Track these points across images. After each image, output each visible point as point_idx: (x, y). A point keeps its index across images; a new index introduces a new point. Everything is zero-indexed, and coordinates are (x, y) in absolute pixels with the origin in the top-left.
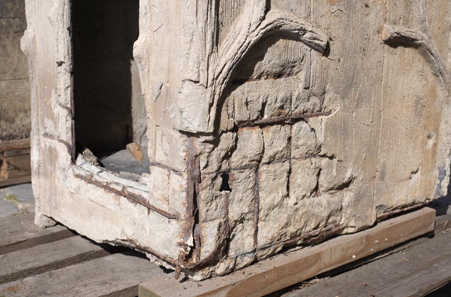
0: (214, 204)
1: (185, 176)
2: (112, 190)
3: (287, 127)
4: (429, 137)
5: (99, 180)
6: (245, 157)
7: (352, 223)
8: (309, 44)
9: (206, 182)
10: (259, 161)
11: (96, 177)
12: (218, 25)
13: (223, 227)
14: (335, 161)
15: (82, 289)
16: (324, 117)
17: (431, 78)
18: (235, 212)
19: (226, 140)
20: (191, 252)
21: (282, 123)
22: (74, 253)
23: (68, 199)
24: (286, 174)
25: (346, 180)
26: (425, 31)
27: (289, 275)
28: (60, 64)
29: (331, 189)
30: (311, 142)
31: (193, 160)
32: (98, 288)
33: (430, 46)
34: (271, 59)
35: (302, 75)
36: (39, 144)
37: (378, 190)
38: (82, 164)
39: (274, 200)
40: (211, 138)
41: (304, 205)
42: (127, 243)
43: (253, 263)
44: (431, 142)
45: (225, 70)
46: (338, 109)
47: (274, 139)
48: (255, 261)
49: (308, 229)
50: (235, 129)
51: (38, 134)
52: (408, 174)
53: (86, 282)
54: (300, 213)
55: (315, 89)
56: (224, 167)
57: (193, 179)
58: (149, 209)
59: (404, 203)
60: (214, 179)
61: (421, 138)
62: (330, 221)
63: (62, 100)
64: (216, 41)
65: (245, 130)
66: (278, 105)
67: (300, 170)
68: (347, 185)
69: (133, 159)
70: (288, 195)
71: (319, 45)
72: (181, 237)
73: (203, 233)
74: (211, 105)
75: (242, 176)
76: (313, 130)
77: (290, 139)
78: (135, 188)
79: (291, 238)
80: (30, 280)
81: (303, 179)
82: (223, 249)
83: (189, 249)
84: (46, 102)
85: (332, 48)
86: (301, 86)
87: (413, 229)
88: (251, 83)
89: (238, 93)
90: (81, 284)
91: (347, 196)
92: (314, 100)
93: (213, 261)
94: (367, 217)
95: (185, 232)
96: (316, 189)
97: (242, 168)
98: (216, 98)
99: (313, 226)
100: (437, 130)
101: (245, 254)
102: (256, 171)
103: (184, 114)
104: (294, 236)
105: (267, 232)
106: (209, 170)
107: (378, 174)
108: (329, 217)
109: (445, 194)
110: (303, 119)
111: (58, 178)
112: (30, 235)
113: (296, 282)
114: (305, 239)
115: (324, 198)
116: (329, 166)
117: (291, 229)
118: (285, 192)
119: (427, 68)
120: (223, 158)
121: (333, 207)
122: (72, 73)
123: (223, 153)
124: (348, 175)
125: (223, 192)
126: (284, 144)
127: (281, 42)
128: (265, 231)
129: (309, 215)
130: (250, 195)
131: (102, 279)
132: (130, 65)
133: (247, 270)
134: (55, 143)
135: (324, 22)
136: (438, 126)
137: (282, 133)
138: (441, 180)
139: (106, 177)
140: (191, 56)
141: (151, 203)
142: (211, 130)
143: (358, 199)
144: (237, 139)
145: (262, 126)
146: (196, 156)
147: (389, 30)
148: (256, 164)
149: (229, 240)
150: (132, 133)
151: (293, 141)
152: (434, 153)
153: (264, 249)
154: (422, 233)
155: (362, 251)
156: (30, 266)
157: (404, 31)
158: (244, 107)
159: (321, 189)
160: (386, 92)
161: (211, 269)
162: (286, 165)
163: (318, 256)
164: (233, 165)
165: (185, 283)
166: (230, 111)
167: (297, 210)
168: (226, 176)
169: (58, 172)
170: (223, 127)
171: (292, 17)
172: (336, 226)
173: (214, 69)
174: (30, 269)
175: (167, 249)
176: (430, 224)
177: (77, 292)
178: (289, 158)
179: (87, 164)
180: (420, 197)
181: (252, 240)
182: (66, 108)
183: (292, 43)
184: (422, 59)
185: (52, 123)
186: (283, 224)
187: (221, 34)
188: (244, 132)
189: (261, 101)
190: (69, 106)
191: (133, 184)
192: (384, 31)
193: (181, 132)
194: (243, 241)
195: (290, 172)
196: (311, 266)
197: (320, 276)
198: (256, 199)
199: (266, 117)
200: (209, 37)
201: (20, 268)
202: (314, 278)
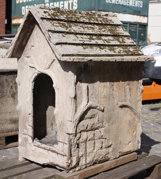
0: (75, 152)
1: (68, 145)
2: (46, 149)
3: (94, 131)
4: (134, 132)
5: (42, 146)
6: (83, 139)
7: (112, 157)
8: (99, 110)
9: (73, 146)
10: (86, 140)
11: (40, 146)
12: (76, 107)
13: (77, 158)
14: (107, 140)
15: (39, 176)
16: (103, 128)
17: (133, 115)
18: (80, 154)
19: (78, 135)
20: (70, 164)
21: (92, 130)
22: (33, 168)
23: (32, 152)
24: (93, 144)
25: (110, 145)
26: (131, 103)
27: (95, 171)
28: (30, 114)
29: (106, 147)
30: (100, 135)
31: (70, 141)
32: (43, 176)
33: (132, 107)
34: (89, 114)
35: (97, 118)
36: (21, 137)
37: (119, 147)
38: (36, 142)
39: (90, 150)
40: (75, 135)
41: (98, 152)
42: (50, 164)
43: (85, 168)
44: (134, 133)
45: (78, 118)
46: (107, 126)
47: (90, 135)
48: (86, 167)
49: (100, 158)
50: (80, 132)
51: (21, 134)
52: (128, 143)
53: (40, 175)
54: (98, 154)
55: (101, 121)
56: (78, 142)
57: (70, 145)
58: (57, 154)
59: (127, 151)
60: (75, 145)
61: (131, 132)
62: (106, 156)
63: (30, 124)
64: (76, 111)
65: (83, 132)
66: (91, 126)
67: (97, 143)
68: (110, 146)
69: (48, 140)
70: (94, 149)
71: (101, 110)
72: (67, 161)
73: (73, 159)
74: (75, 127)
75: (82, 144)
76: (100, 132)
77: (94, 134)
78: (53, 148)
79: (95, 161)
80: (24, 175)
81: (98, 145)
82: (78, 164)
83: (69, 164)
84: (24, 125)
85: (105, 110)
86: (97, 120)
87: (130, 158)
88: (84, 120)
89: (81, 123)
90: (38, 175)
91: (110, 149)
92: (100, 124)
93: (75, 167)
94: (116, 155)
95: (68, 159)
96: (102, 147)
97: (82, 142)
98: (76, 125)
99: (101, 158)
100: (136, 130)
101: (83, 165)
102: (86, 143)
103: (68, 129)
104: (96, 160)
105: (89, 159)
106: (74, 143)
107: (119, 143)
108: (105, 155)
109: (140, 148)
110: (97, 129)
111: (28, 146)
112: (18, 164)
113: (97, 173)
114: (99, 161)
115: (104, 150)
116: (105, 141)
117: (95, 159)
118: (93, 149)
119: (132, 113)
120: (78, 140)
121: (106, 152)
122: (33, 117)
123: (78, 139)
124: (110, 143)
125: (77, 149)
126: (93, 136)
127: (92, 110)
128: (88, 159)
129: (100, 155)
130: (84, 149)
131: (43, 174)
132: (46, 112)
133: (84, 170)
134: (27, 136)
135: (102, 104)
136: (136, 129)
137: (92, 133)
138: (138, 144)
139: (44, 146)
140: (70, 115)
141: (58, 152)
142: (75, 133)
143: (113, 150)
144: (81, 135)
145: (87, 131)
146: (71, 140)
147: (120, 104)
148: (86, 141)
149: (79, 161)
150: (47, 132)
151: (95, 135)
152: (136, 136)
153: (88, 164)
154: (133, 160)
155: (115, 165)
156: (22, 171)
157: (124, 103)
158: (83, 127)
159: (103, 148)
160: (120, 120)
161: (75, 169)
162: (94, 141)
163: (103, 166)
164: (80, 142)
165: (68, 173)
166: (79, 128)
167: (97, 153)
168: (78, 145)
169: (28, 145)
170: (77, 132)
171: (94, 103)
172: (108, 158)
173: (76, 118)
174: (23, 172)
175: (63, 164)
176: (136, 157)
177: (38, 177)
178: (94, 139)
179: (37, 142)
180: (132, 149)
181: (85, 162)
182: (31, 126)
183: (94, 110)
184: (130, 110)
185: (26, 130)
186: (93, 157)
187: (77, 109)
188: (83, 133)
189: (87, 125)
190: (32, 126)
191: (52, 147)
192: (119, 104)
193: (67, 133)
194: (83, 162)
195: (94, 143)
196: (101, 169)
197: (104, 172)
198: (86, 150)
199: (88, 129)
200: (74, 110)
201: (20, 172)
202: (102, 172)
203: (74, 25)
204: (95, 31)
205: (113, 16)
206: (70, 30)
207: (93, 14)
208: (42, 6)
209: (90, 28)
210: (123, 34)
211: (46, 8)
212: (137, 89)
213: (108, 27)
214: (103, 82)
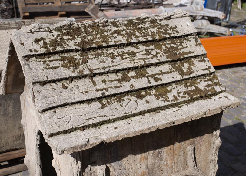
203: (94, 56)
204: (136, 61)
205: (182, 17)
206: (81, 72)
207: (141, 22)
208: (34, 28)
209: (127, 56)
210: (193, 52)
211: (42, 29)
212: (209, 145)
213: (165, 45)
214: (139, 154)
